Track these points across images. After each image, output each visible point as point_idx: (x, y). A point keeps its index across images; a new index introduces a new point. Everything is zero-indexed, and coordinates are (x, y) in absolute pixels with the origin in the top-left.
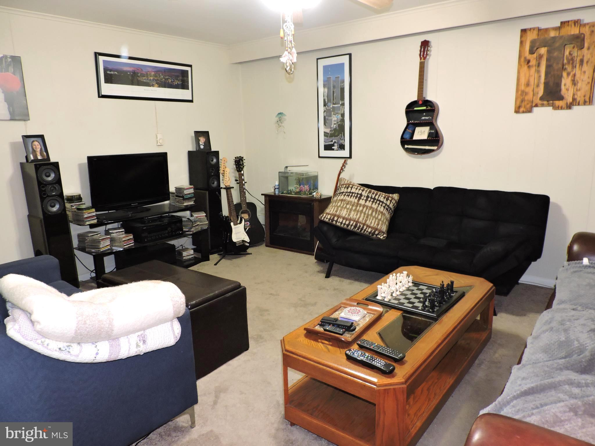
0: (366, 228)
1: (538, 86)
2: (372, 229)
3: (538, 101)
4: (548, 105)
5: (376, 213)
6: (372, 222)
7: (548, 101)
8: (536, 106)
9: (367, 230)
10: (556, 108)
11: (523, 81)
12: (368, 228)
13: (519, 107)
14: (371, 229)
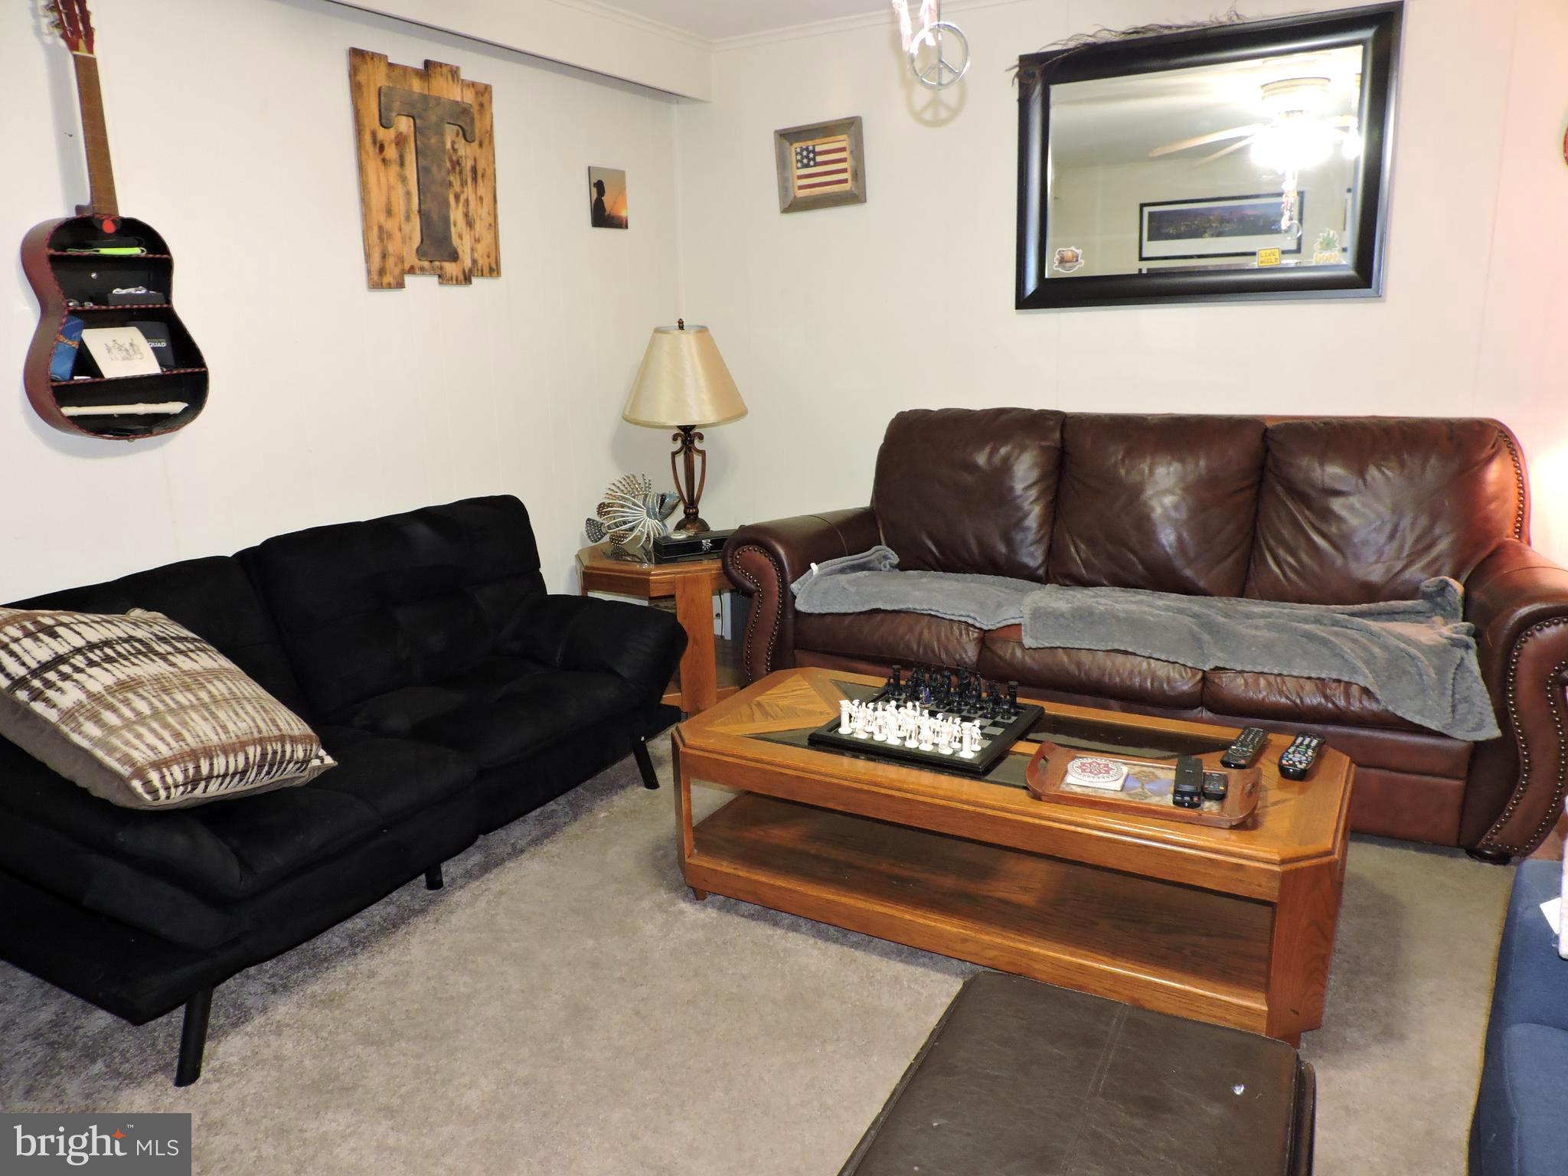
0: (163, 777)
1: (408, 218)
2: (182, 765)
3: (411, 259)
4: (432, 273)
5: (113, 709)
6: (148, 745)
7: (431, 262)
8: (412, 271)
9: (169, 780)
10: (443, 279)
11: (377, 200)
12: (165, 770)
13: (382, 272)
14: (178, 764)
